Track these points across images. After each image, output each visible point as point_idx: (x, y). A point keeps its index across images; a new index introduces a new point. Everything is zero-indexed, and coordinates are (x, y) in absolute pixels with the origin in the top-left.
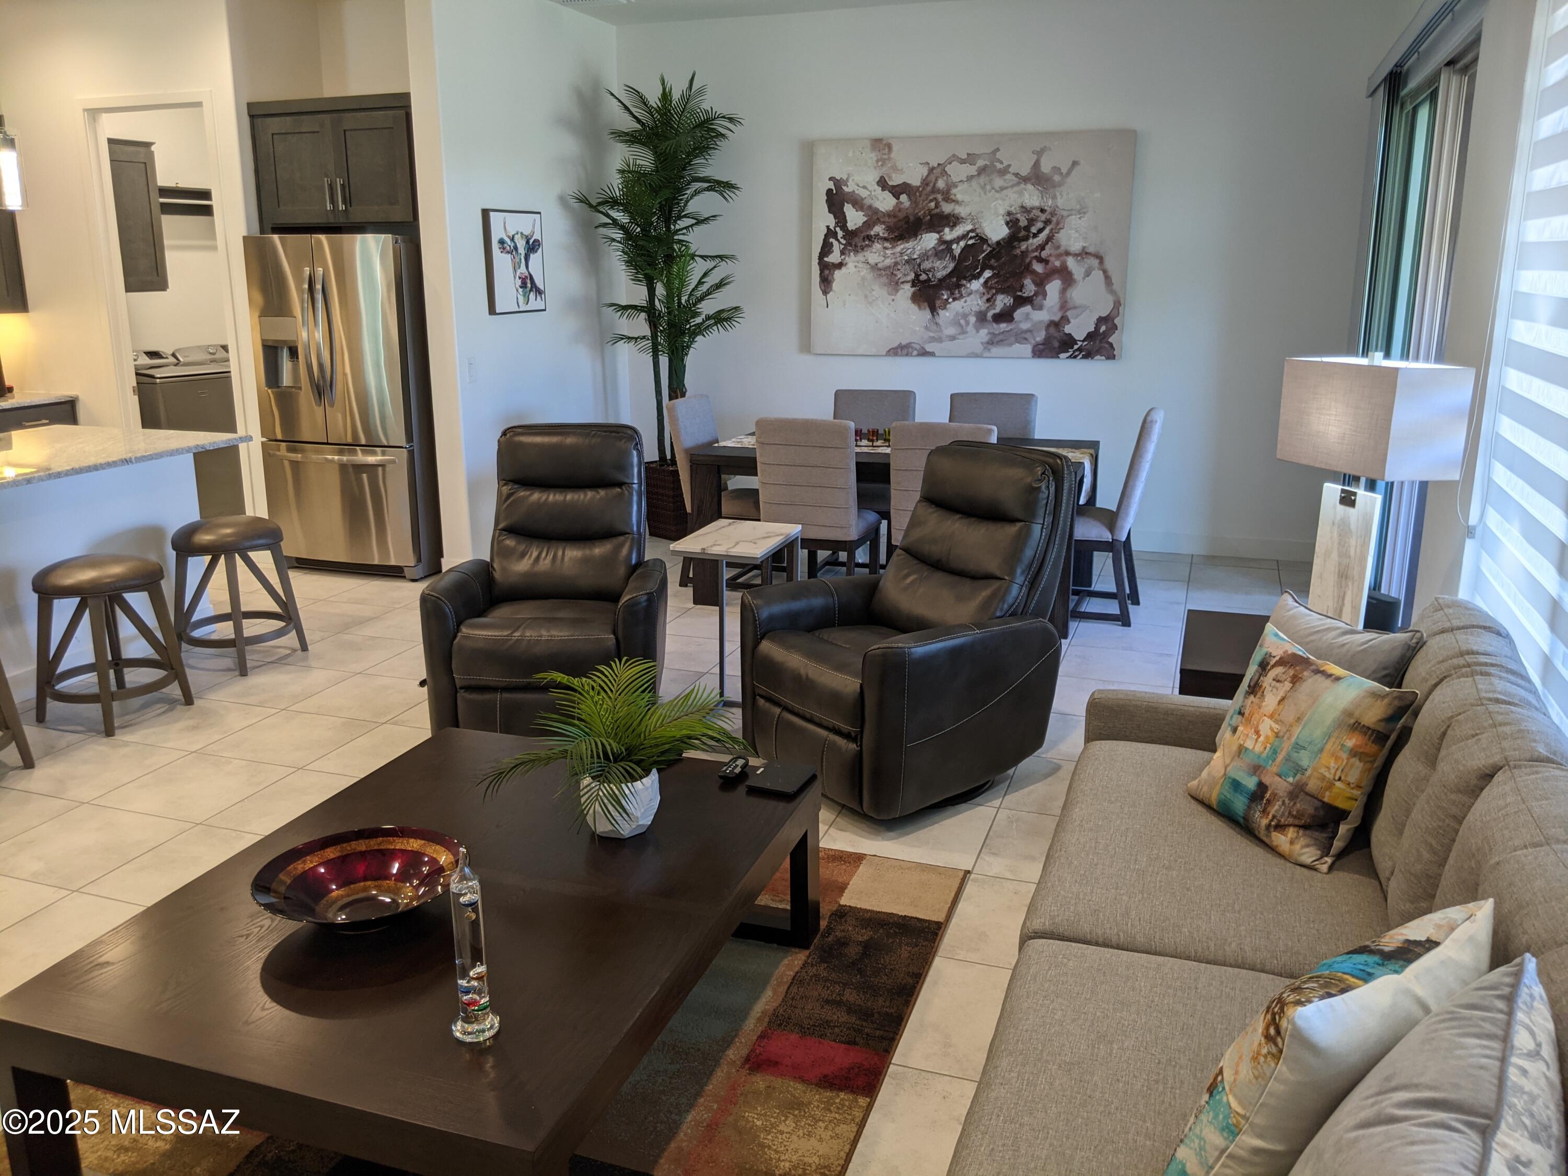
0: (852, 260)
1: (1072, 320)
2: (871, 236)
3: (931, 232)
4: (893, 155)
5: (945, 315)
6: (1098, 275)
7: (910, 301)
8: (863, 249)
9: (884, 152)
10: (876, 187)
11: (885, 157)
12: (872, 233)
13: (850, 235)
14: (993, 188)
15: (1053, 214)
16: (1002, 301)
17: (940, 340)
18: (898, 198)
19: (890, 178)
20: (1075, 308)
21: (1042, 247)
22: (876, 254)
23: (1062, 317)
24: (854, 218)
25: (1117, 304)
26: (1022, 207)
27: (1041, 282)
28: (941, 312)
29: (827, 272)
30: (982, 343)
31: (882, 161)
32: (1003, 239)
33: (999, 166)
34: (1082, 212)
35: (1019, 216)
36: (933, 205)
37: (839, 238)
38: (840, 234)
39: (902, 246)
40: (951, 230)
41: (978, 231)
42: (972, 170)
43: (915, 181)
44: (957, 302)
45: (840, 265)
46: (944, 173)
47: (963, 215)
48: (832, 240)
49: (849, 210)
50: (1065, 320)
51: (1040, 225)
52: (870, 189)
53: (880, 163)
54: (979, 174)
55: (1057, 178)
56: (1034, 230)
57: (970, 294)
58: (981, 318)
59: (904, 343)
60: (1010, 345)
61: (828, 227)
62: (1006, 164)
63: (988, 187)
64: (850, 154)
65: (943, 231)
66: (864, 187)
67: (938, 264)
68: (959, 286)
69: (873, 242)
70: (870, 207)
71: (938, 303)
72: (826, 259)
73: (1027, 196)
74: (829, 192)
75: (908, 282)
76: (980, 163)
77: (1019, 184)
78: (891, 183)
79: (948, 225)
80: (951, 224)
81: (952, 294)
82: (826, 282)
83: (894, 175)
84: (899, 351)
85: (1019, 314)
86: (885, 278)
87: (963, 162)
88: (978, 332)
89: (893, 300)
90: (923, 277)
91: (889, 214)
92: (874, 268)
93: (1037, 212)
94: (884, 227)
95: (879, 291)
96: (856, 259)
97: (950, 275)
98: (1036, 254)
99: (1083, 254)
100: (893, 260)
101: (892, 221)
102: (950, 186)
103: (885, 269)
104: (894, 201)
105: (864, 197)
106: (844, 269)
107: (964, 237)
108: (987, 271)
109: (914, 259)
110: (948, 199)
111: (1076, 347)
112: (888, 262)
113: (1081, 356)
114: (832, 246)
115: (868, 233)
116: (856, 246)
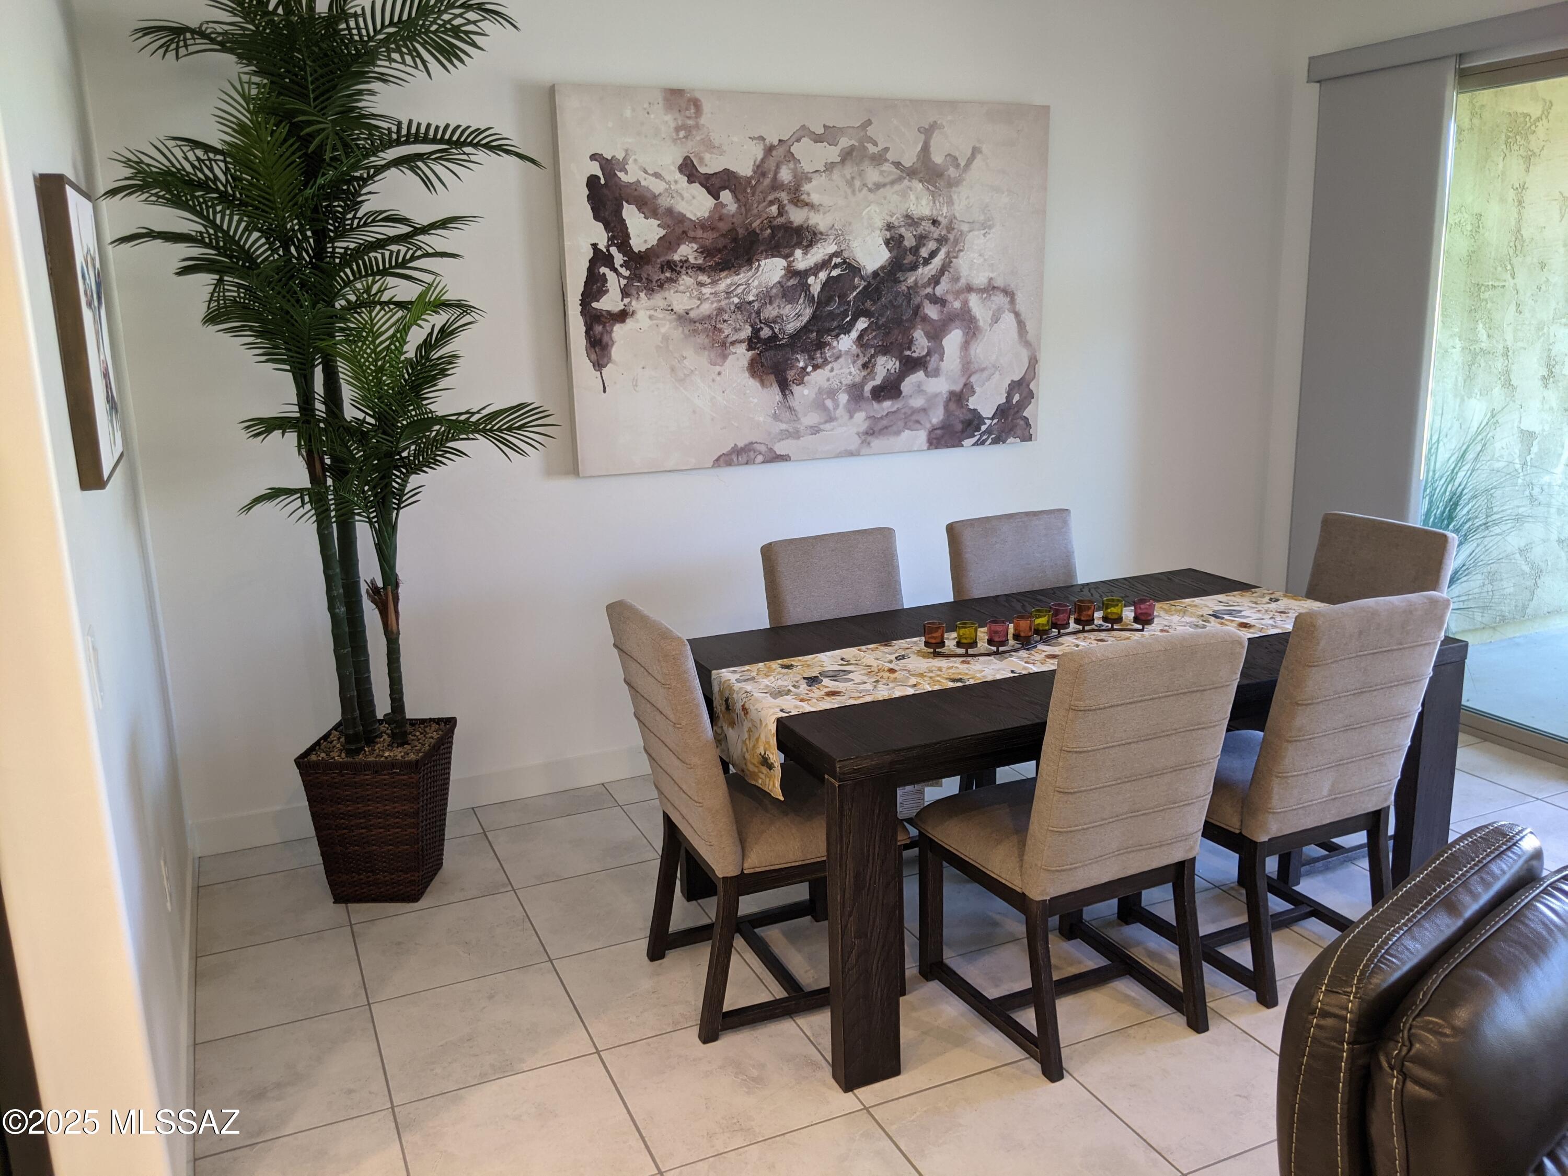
0: (642, 305)
1: (977, 389)
2: (674, 262)
3: (773, 256)
4: (703, 121)
5: (803, 394)
6: (1008, 319)
7: (747, 374)
8: (661, 286)
9: (688, 113)
10: (678, 176)
11: (691, 122)
12: (676, 257)
13: (637, 261)
14: (865, 185)
15: (950, 229)
16: (886, 365)
17: (796, 435)
18: (716, 197)
19: (701, 160)
20: (983, 370)
21: (935, 280)
22: (685, 295)
23: (965, 385)
24: (644, 232)
25: (1033, 362)
26: (908, 216)
27: (936, 334)
28: (796, 389)
29: (598, 329)
30: (858, 434)
31: (685, 130)
32: (882, 268)
33: (872, 149)
34: (986, 226)
35: (903, 230)
36: (774, 209)
37: (617, 266)
38: (619, 259)
39: (728, 281)
40: (805, 254)
41: (845, 254)
42: (832, 153)
43: (744, 169)
44: (819, 371)
45: (622, 316)
46: (790, 156)
47: (822, 227)
49: (631, 216)
50: (968, 389)
51: (932, 245)
52: (667, 178)
53: (682, 134)
54: (843, 161)
55: (952, 172)
56: (924, 253)
57: (838, 358)
58: (855, 391)
59: (741, 444)
60: (898, 433)
61: (594, 246)
62: (880, 147)
63: (857, 183)
64: (628, 113)
65: (791, 254)
66: (657, 175)
67: (788, 310)
68: (821, 345)
69: (679, 273)
70: (670, 211)
71: (791, 374)
72: (594, 305)
73: (912, 197)
74: (592, 182)
75: (741, 342)
76: (845, 142)
77: (900, 179)
78: (703, 170)
79: (798, 244)
80: (805, 243)
81: (812, 358)
82: (599, 348)
83: (707, 156)
84: (734, 457)
85: (908, 385)
86: (703, 336)
87: (818, 139)
88: (851, 417)
89: (719, 373)
90: (766, 333)
91: (703, 225)
92: (684, 318)
93: (926, 226)
94: (695, 246)
95: (694, 358)
96: (651, 303)
97: (805, 329)
98: (929, 290)
99: (990, 289)
100: (715, 305)
101: (709, 237)
102: (801, 178)
103: (702, 320)
104: (710, 202)
105: (657, 192)
106: (630, 322)
107: (824, 264)
108: (862, 319)
109: (750, 303)
110: (797, 201)
111: (983, 428)
112: (707, 308)
113: (990, 441)
114: (606, 281)
115: (670, 258)
116: (649, 281)
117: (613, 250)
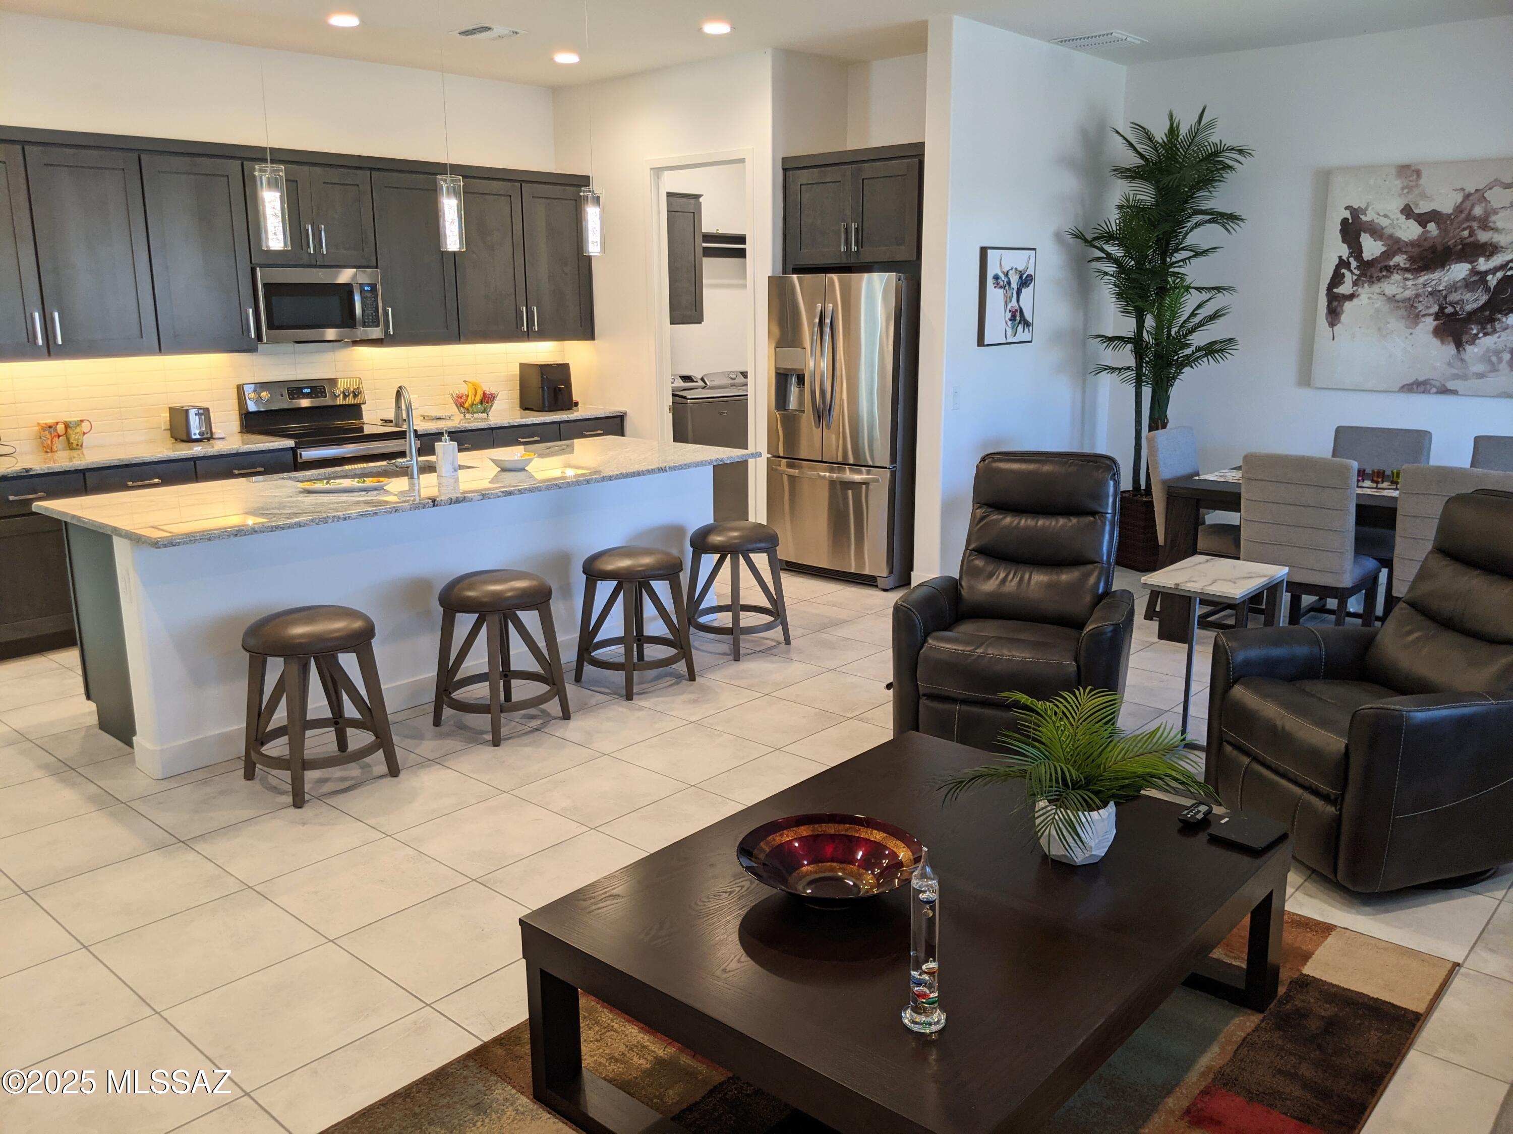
0: (1366, 293)
2: (1390, 267)
3: (1462, 262)
4: (1422, 181)
5: (1474, 351)
7: (1431, 336)
8: (1379, 280)
9: (1411, 179)
10: (1400, 215)
11: (1413, 184)
12: (1392, 263)
13: (1365, 265)
17: (1465, 377)
18: (1424, 227)
19: (1417, 205)
22: (1394, 286)
24: (1371, 248)
28: (1468, 348)
29: (1335, 304)
31: (1409, 188)
36: (1466, 233)
37: (1352, 268)
38: (1354, 264)
39: (1426, 277)
40: (1487, 260)
43: (1447, 209)
44: (1488, 337)
45: (1351, 297)
46: (1483, 199)
47: (1503, 243)
48: (1343, 271)
49: (1366, 240)
52: (1392, 217)
53: (1405, 191)
57: (1505, 329)
59: (1421, 379)
61: (1340, 257)
64: (1372, 182)
65: (1476, 261)
66: (1386, 216)
67: (1468, 296)
68: (1492, 320)
69: (1392, 273)
70: (1391, 237)
71: (1465, 338)
72: (1335, 290)
74: (1344, 222)
75: (1430, 315)
78: (1417, 211)
79: (1482, 254)
80: (1487, 254)
81: (1484, 328)
82: (1334, 314)
83: (1421, 203)
84: (1415, 387)
86: (1403, 310)
87: (1507, 187)
88: (1511, 370)
89: (1411, 334)
90: (1449, 310)
91: (1412, 244)
92: (1391, 299)
94: (1405, 257)
95: (1396, 324)
96: (1371, 290)
97: (1482, 308)
100: (1413, 292)
101: (1416, 250)
102: (1490, 213)
103: (1404, 301)
104: (1419, 230)
105: (1384, 226)
106: (1355, 301)
107: (1501, 267)
109: (1440, 291)
110: (1485, 227)
112: (1408, 293)
114: (1344, 277)
115: (1387, 264)
116: (1371, 277)
117: (1351, 260)
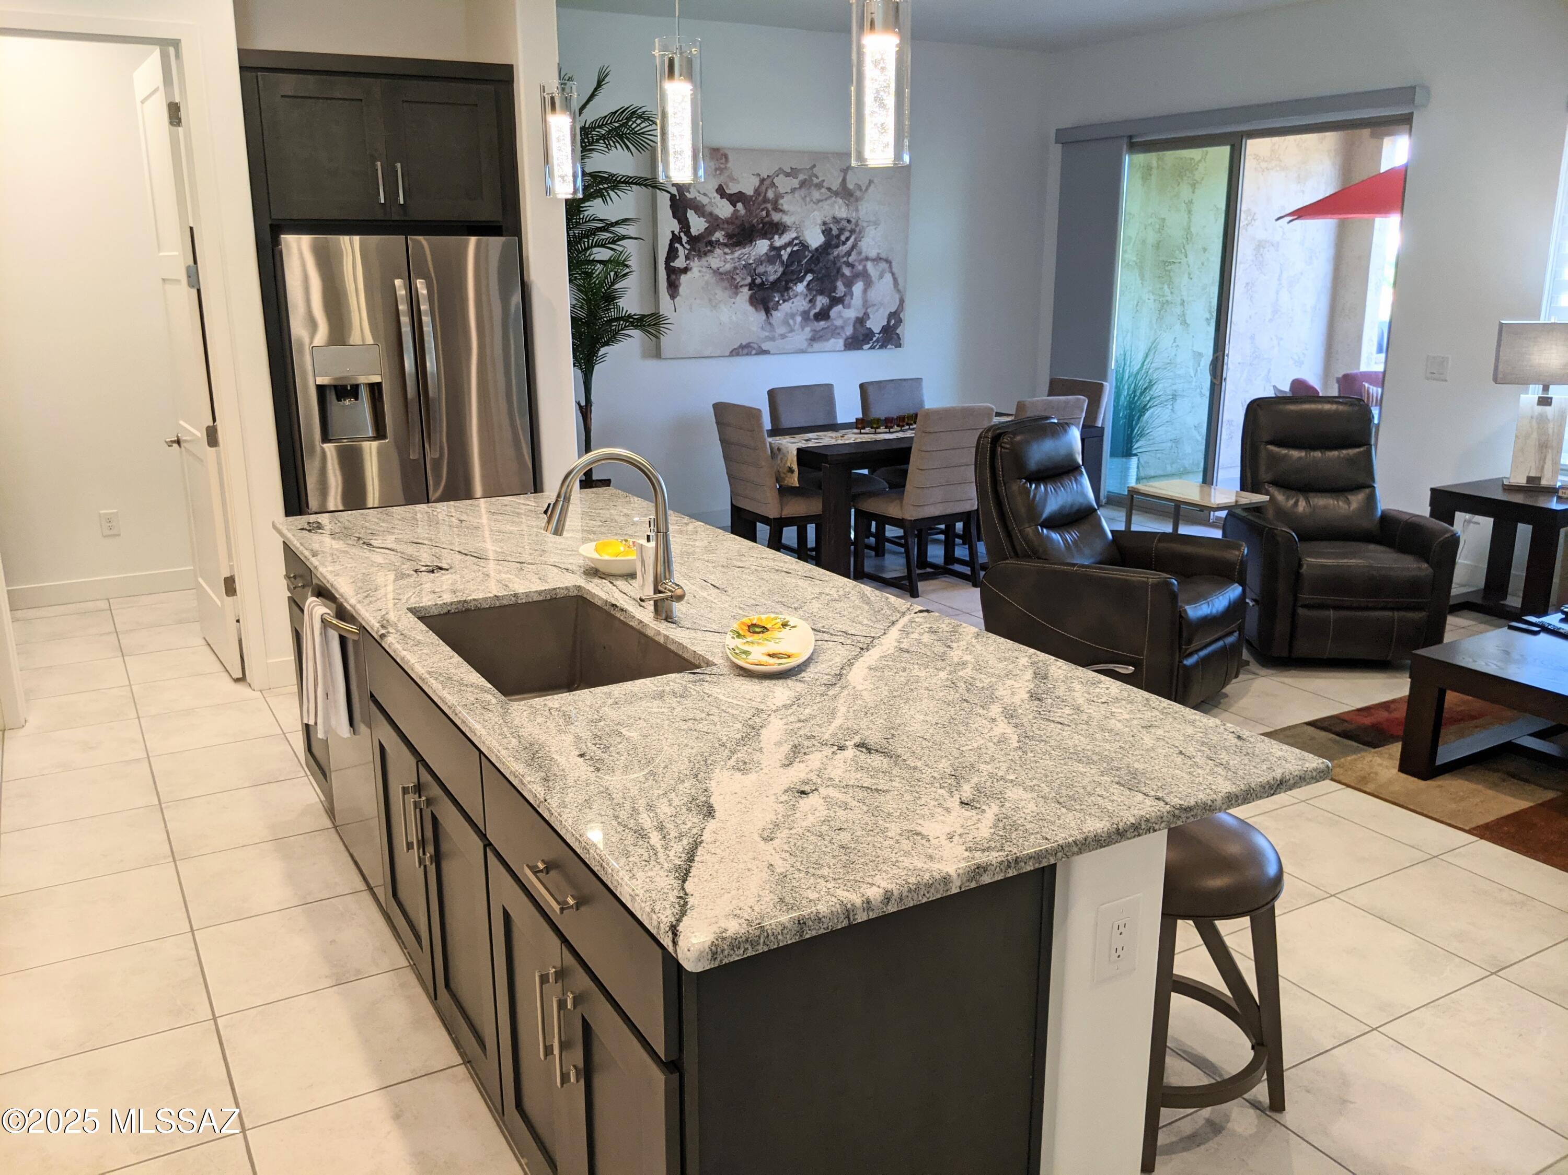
0: (695, 264)
1: (871, 316)
2: (712, 241)
3: (763, 239)
4: (729, 165)
5: (777, 315)
6: (888, 277)
7: (748, 304)
8: (705, 254)
9: (721, 161)
10: (715, 194)
11: (722, 166)
12: (714, 239)
13: (694, 241)
14: (812, 200)
15: (857, 225)
16: (821, 301)
17: (773, 339)
18: (735, 206)
19: (727, 186)
20: (874, 305)
21: (849, 254)
22: (720, 259)
23: (865, 314)
24: (698, 225)
25: (902, 301)
26: (834, 218)
27: (849, 284)
28: (773, 313)
29: (673, 277)
30: (806, 340)
31: (720, 170)
32: (820, 246)
33: (815, 181)
34: (876, 223)
35: (831, 225)
36: (764, 213)
37: (684, 243)
38: (685, 239)
39: (740, 252)
40: (780, 238)
41: (801, 239)
42: (795, 183)
43: (749, 191)
44: (786, 303)
45: (686, 270)
46: (773, 184)
47: (789, 223)
48: (677, 245)
49: (691, 215)
50: (866, 316)
51: (847, 234)
52: (710, 196)
53: (718, 172)
54: (801, 187)
55: (858, 193)
56: (843, 238)
57: (796, 296)
58: (805, 315)
59: (744, 343)
60: (828, 340)
61: (673, 232)
62: (820, 179)
63: (808, 199)
65: (773, 238)
66: (705, 194)
67: (770, 269)
68: (787, 289)
69: (714, 247)
70: (711, 214)
71: (771, 304)
72: (672, 264)
73: (837, 207)
74: (673, 199)
75: (746, 285)
76: (801, 177)
77: (831, 197)
78: (728, 192)
79: (776, 233)
80: (780, 232)
81: (782, 296)
82: (673, 287)
83: (730, 184)
84: (740, 350)
85: (833, 313)
86: (726, 282)
87: (788, 175)
88: (803, 330)
89: (734, 303)
90: (758, 281)
91: (728, 221)
92: (716, 272)
93: (844, 223)
94: (723, 233)
95: (721, 294)
96: (700, 263)
97: (778, 280)
98: (845, 259)
99: (878, 259)
100: (733, 265)
101: (730, 228)
102: (778, 197)
103: (725, 273)
104: (731, 209)
105: (705, 203)
106: (689, 274)
107: (790, 244)
108: (809, 275)
109: (750, 264)
110: (777, 209)
111: (875, 339)
112: (728, 267)
113: (878, 347)
114: (678, 251)
115: (710, 239)
116: (699, 251)
117: (682, 234)
